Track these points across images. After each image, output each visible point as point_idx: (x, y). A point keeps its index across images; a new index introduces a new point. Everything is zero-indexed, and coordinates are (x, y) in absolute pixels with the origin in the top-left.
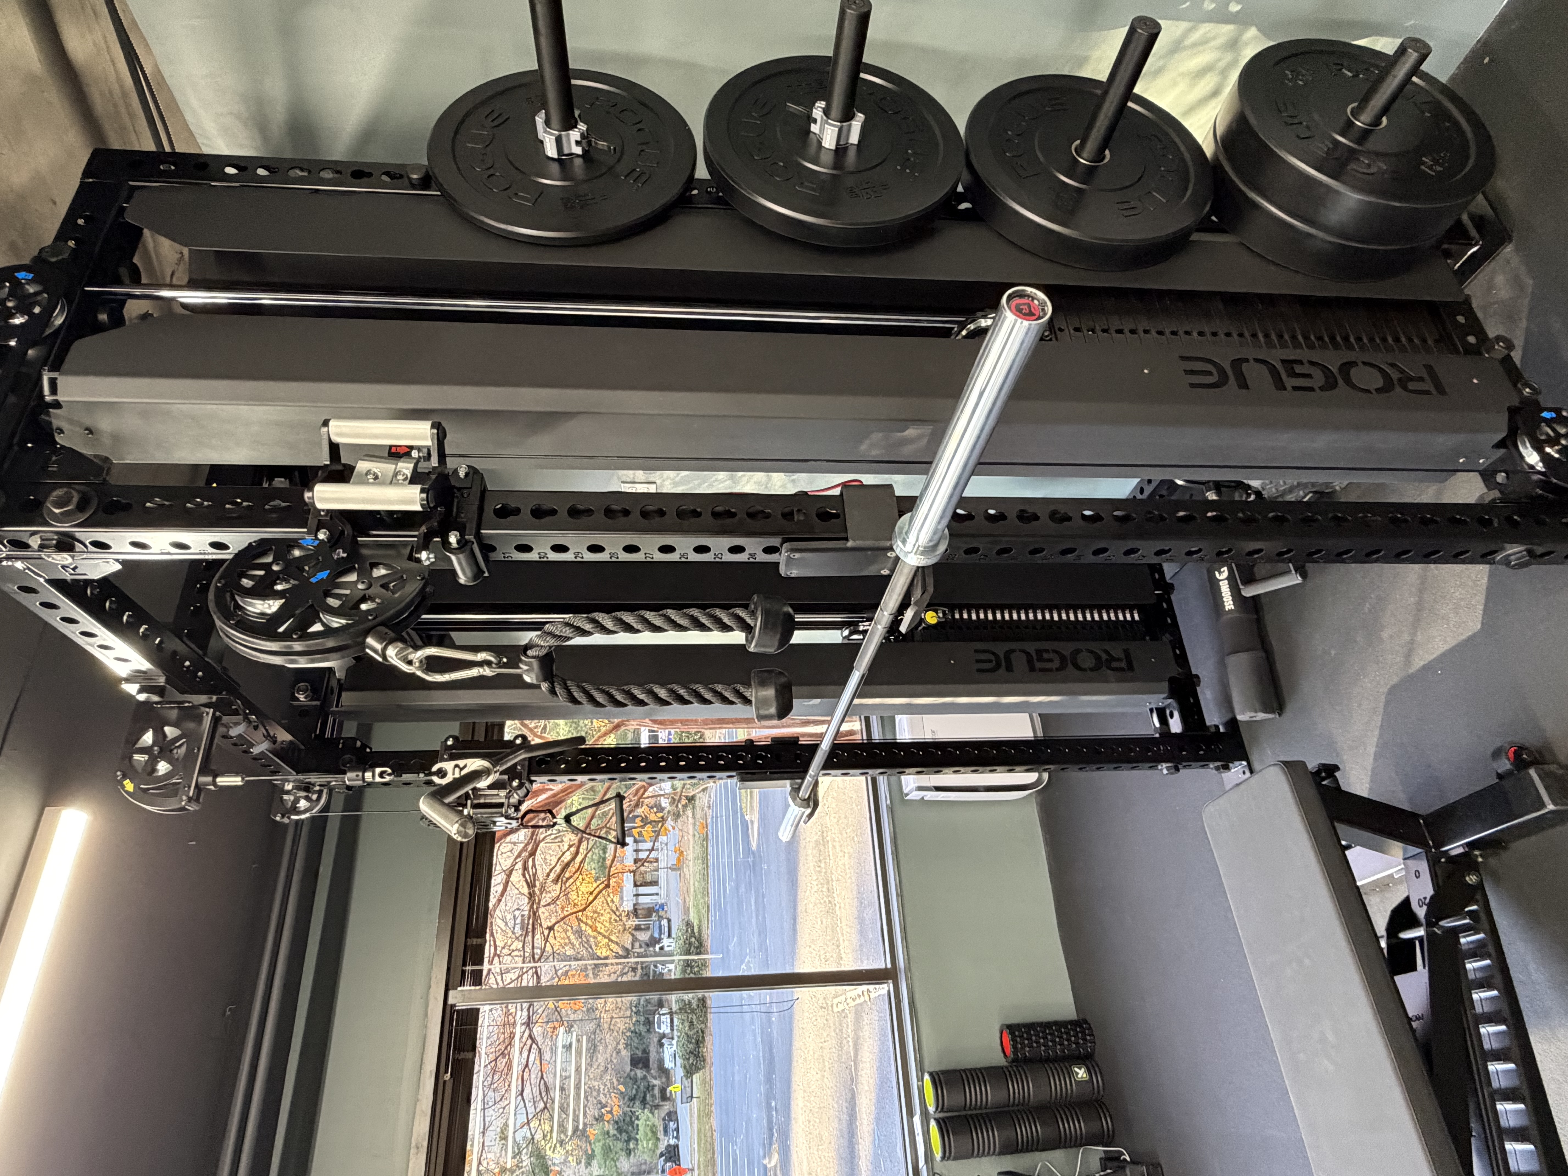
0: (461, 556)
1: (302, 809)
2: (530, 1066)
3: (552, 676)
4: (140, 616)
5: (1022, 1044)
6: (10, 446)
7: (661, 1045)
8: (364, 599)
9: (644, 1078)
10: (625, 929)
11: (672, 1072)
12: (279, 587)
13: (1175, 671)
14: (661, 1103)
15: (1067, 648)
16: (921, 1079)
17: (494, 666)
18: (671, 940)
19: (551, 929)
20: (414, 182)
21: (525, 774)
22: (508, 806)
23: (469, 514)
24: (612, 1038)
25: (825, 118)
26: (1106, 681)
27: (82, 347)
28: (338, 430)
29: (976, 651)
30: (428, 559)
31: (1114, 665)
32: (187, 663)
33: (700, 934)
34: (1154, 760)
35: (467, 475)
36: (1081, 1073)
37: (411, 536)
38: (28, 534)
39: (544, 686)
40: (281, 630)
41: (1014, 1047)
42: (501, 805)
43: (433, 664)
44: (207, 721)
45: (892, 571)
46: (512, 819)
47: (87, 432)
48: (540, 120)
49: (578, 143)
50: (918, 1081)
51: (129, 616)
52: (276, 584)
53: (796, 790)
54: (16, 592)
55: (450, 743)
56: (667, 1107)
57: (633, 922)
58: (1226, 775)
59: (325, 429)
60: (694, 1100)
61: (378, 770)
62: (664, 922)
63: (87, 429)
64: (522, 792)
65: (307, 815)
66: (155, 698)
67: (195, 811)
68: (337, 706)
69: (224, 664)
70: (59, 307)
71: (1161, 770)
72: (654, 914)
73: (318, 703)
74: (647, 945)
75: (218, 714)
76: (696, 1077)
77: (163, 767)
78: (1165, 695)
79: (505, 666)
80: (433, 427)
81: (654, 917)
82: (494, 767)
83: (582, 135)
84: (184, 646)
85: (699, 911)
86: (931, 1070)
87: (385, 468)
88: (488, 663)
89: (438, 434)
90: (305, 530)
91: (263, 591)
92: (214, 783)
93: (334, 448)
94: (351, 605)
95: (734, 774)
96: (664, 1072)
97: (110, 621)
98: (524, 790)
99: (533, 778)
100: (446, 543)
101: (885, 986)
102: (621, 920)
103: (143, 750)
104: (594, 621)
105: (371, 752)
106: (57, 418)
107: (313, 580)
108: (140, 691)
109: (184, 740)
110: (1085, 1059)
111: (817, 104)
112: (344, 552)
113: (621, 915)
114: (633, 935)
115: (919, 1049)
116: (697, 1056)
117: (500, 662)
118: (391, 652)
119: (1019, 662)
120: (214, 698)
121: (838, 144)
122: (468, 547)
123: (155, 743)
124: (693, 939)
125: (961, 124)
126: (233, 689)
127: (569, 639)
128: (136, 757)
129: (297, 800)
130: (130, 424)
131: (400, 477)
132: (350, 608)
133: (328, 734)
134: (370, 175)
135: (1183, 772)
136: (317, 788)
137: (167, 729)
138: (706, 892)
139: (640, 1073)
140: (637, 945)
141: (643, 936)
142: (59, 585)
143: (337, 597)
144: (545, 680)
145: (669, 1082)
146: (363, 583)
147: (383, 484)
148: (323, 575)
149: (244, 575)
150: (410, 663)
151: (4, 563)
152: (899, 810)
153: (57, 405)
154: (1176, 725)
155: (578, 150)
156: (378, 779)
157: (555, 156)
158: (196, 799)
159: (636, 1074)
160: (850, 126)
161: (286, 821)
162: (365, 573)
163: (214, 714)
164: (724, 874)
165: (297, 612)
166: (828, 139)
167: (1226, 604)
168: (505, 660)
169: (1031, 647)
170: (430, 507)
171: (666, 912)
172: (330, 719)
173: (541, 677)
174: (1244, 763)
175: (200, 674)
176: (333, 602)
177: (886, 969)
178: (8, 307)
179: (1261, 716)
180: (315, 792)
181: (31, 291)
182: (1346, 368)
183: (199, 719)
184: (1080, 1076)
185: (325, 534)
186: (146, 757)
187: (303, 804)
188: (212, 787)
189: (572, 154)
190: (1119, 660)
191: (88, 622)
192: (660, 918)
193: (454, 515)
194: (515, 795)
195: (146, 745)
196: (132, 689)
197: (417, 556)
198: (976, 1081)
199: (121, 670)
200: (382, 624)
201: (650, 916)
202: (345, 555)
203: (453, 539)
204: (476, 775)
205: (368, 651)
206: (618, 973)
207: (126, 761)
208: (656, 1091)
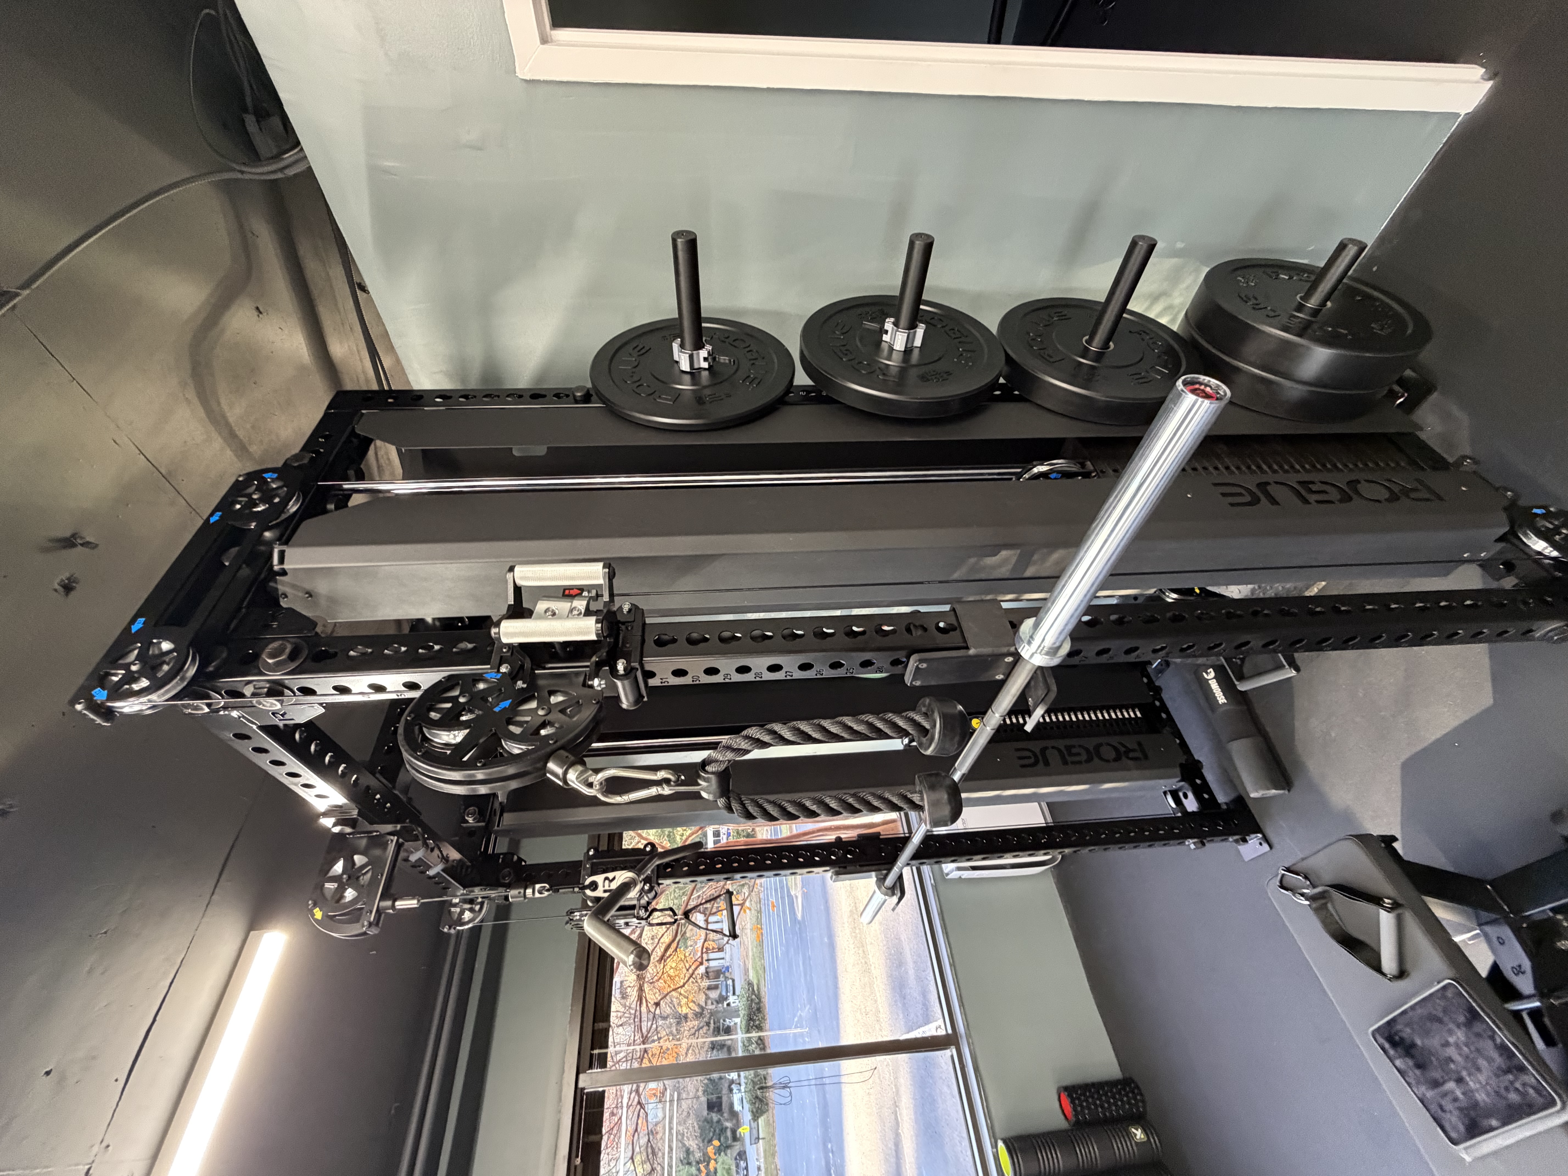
0: (626, 682)
1: (467, 920)
2: (639, 1130)
3: (728, 791)
4: (341, 756)
5: (1081, 1106)
6: (239, 609)
7: (731, 1090)
8: (544, 725)
9: (719, 1121)
10: (700, 990)
11: (740, 1115)
12: (464, 718)
13: (1182, 759)
14: (733, 1144)
15: (1091, 743)
16: (995, 1146)
17: (672, 783)
18: (736, 997)
19: (657, 1004)
20: (578, 399)
21: (654, 879)
22: (640, 907)
23: (633, 645)
24: (692, 1086)
25: (895, 328)
26: (1129, 770)
27: (308, 526)
28: (522, 575)
29: (1018, 750)
30: (600, 685)
31: (1131, 755)
32: (378, 796)
33: (759, 992)
34: (1182, 837)
35: (630, 611)
36: (1139, 1134)
37: (584, 665)
38: (244, 683)
39: (721, 802)
40: (465, 759)
41: (1075, 1110)
42: (633, 907)
43: (615, 786)
44: (391, 847)
45: (1008, 675)
46: (642, 919)
47: (307, 595)
48: (675, 346)
49: (705, 359)
50: (992, 1148)
51: (331, 757)
52: (463, 715)
53: (881, 881)
54: (231, 740)
55: (591, 853)
56: (737, 1147)
57: (706, 983)
58: (1243, 848)
59: (510, 576)
60: (761, 1141)
61: (538, 886)
62: (730, 982)
63: (307, 593)
64: (651, 895)
65: (470, 925)
66: (348, 830)
67: (375, 935)
68: (498, 826)
69: (409, 795)
70: (295, 498)
71: (1189, 845)
72: (722, 976)
73: (483, 824)
74: (718, 1002)
75: (401, 840)
76: (761, 1121)
77: (350, 894)
78: (1178, 779)
79: (683, 783)
80: (604, 567)
81: (722, 979)
82: (639, 876)
83: (709, 352)
84: (376, 780)
85: (757, 972)
86: (1003, 1136)
87: (563, 606)
88: (667, 781)
89: (609, 572)
90: (489, 666)
91: (450, 722)
92: (393, 907)
93: (518, 590)
94: (531, 731)
95: (828, 868)
96: (734, 1115)
97: (314, 763)
98: (653, 893)
99: (660, 882)
100: (614, 671)
101: (948, 1051)
102: (696, 982)
103: (334, 879)
104: (773, 733)
105: (526, 865)
106: (282, 585)
107: (497, 709)
108: (335, 825)
109: (370, 867)
110: (1139, 1119)
111: (887, 320)
112: (524, 683)
113: (696, 977)
114: (706, 995)
115: (988, 1115)
116: (761, 1101)
117: (678, 780)
118: (572, 776)
119: (1053, 757)
120: (399, 827)
121: (906, 347)
122: (633, 675)
123: (344, 872)
124: (754, 997)
125: (994, 330)
126: (416, 819)
127: (747, 752)
128: (327, 885)
129: (462, 912)
130: (344, 586)
131: (575, 612)
132: (531, 734)
133: (490, 851)
134: (544, 396)
135: (1209, 846)
136: (480, 900)
137: (356, 857)
138: (761, 956)
139: (715, 1117)
140: (709, 1002)
141: (714, 995)
142: (271, 731)
143: (519, 724)
144: (721, 796)
145: (738, 1125)
146: (543, 709)
147: (561, 618)
148: (506, 704)
149: (432, 709)
150: (590, 785)
151: (222, 713)
152: (941, 888)
153: (284, 573)
154: (1191, 804)
155: (705, 365)
156: (537, 895)
157: (688, 370)
158: (376, 923)
159: (712, 1117)
160: (915, 333)
161: (452, 931)
162: (543, 702)
163: (397, 840)
164: (776, 940)
165: (481, 741)
166: (899, 344)
167: (1218, 698)
168: (683, 777)
169: (1061, 744)
170: (604, 637)
171: (731, 973)
172: (493, 837)
173: (718, 794)
174: (1260, 835)
175: (388, 805)
176: (516, 730)
177: (948, 1035)
178: (253, 499)
179: (1274, 792)
180: (478, 904)
181: (274, 486)
182: (1353, 484)
183: (384, 846)
184: (1138, 1137)
185: (507, 668)
186: (336, 885)
187: (467, 915)
188: (391, 911)
189: (700, 368)
190: (1133, 750)
191: (294, 764)
192: (726, 978)
193: (620, 646)
194: (645, 897)
195: (337, 874)
196: (328, 822)
197: (590, 683)
198: (1047, 1148)
199: (321, 806)
200: (562, 748)
201: (719, 977)
202: (525, 686)
203: (621, 666)
204: (625, 887)
205: (548, 775)
206: (696, 1027)
207: (319, 891)
208: (729, 1133)
